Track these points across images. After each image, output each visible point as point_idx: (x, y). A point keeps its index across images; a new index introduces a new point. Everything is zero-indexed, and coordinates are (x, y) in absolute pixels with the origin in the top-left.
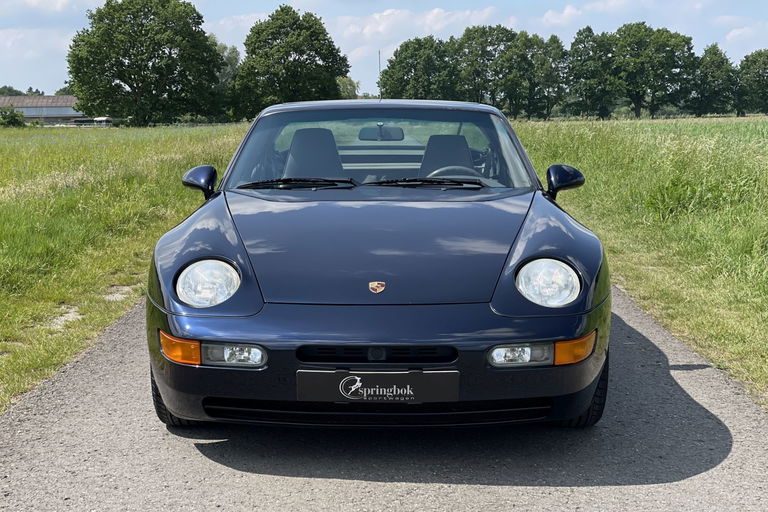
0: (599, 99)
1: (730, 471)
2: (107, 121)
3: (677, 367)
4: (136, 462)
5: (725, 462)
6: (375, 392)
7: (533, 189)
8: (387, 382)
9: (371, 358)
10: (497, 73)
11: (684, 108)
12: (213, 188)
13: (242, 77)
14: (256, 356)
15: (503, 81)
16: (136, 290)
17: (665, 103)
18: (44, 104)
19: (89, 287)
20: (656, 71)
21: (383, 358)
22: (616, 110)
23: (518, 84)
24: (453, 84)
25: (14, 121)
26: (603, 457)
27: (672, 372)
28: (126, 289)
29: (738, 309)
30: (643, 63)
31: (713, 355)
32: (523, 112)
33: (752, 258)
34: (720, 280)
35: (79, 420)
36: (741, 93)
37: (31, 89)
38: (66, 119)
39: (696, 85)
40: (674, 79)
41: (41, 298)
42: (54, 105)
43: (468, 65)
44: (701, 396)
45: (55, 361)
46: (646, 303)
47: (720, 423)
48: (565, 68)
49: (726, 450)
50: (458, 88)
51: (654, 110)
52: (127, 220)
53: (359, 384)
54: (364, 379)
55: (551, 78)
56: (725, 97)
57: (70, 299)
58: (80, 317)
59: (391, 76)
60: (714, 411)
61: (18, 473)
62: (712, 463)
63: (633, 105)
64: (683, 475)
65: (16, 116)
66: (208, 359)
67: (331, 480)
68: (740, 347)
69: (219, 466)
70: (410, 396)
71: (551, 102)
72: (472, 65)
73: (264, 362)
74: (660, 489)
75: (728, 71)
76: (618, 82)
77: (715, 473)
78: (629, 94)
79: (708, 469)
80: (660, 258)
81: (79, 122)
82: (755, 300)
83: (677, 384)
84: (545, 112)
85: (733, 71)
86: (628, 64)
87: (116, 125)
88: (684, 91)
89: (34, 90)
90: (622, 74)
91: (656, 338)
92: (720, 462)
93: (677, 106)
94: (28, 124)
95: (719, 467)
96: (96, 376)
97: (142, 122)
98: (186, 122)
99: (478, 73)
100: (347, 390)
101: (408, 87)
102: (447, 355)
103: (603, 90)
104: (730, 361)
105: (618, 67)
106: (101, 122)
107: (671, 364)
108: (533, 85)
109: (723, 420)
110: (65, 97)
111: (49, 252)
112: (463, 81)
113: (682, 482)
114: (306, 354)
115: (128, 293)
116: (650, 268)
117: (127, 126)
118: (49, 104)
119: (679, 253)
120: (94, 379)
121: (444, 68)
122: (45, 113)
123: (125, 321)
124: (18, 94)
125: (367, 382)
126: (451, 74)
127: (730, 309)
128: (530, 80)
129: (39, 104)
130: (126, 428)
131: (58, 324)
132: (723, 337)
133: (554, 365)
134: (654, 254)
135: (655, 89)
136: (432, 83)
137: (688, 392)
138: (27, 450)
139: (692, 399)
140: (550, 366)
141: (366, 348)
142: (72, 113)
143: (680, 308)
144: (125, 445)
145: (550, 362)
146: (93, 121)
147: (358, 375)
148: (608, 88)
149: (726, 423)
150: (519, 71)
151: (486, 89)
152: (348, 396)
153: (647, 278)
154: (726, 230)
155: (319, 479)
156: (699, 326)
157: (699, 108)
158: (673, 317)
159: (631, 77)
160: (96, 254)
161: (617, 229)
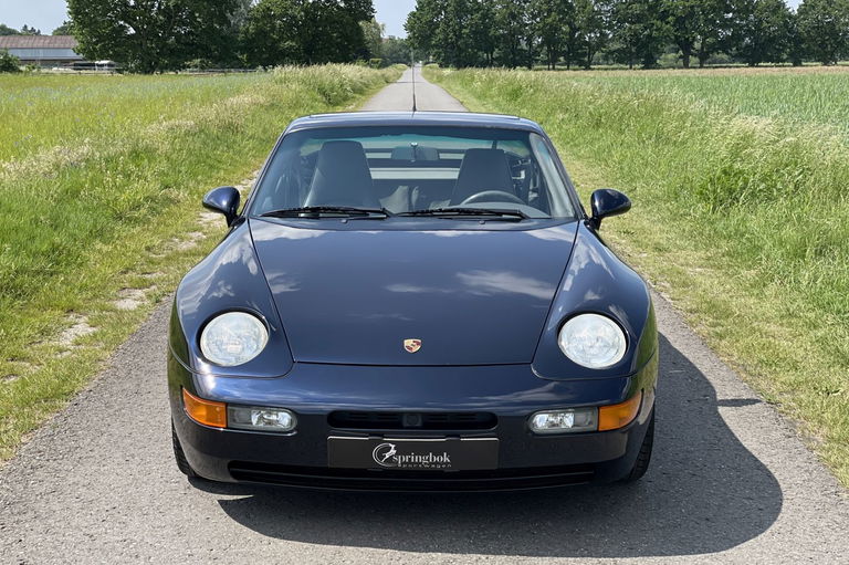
0: (645, 45)
1: (780, 537)
2: (109, 65)
3: (726, 403)
4: (158, 523)
5: (775, 526)
6: (410, 459)
7: (576, 218)
8: (422, 449)
9: (405, 424)
10: (534, 17)
11: (736, 56)
12: (235, 212)
13: (257, 20)
14: (284, 420)
15: (541, 25)
16: (149, 296)
17: (716, 50)
18: (40, 45)
19: (99, 291)
20: (706, 15)
21: (419, 425)
22: (663, 56)
23: (557, 29)
24: (487, 27)
25: (8, 66)
26: (648, 519)
27: (721, 410)
28: (139, 293)
29: (790, 325)
30: (692, 7)
31: (763, 385)
32: (562, 59)
33: (806, 263)
34: (772, 289)
35: (94, 468)
36: (798, 40)
37: (26, 26)
38: (64, 62)
39: (749, 30)
40: (726, 24)
41: (49, 305)
42: (51, 46)
43: (504, 7)
44: (750, 442)
45: (66, 388)
46: (693, 317)
47: (770, 475)
48: (609, 11)
49: (774, 510)
50: (492, 32)
51: (705, 59)
52: (137, 207)
53: (393, 451)
54: (399, 447)
55: (593, 23)
56: (780, 45)
57: (79, 307)
58: (91, 330)
59: (419, 19)
60: (764, 460)
61: (33, 536)
62: (761, 527)
63: (681, 52)
64: (732, 543)
65: (10, 60)
66: (234, 421)
67: (363, 549)
68: (791, 377)
69: (245, 529)
70: (447, 463)
71: (593, 48)
72: (507, 7)
73: (294, 426)
74: (707, 560)
75: (784, 16)
76: (666, 27)
77: (764, 540)
78: (677, 40)
79: (756, 535)
80: (709, 259)
81: (79, 66)
82: (809, 315)
83: (725, 424)
84: (586, 59)
85: (790, 17)
86: (677, 7)
87: (119, 71)
88: (737, 38)
89: (29, 29)
90: (670, 18)
91: (704, 364)
92: (770, 525)
93: (727, 53)
94: (23, 68)
95: (768, 531)
96: (111, 411)
97: (147, 68)
98: (196, 66)
99: (513, 16)
100: (381, 456)
101: (437, 31)
102: (486, 421)
103: (649, 36)
104: (781, 393)
105: (665, 11)
106: (102, 65)
107: (719, 398)
108: (574, 30)
109: (772, 471)
110: (63, 37)
111: (54, 248)
112: (498, 25)
113: (730, 551)
114: (339, 419)
115: (141, 299)
116: (698, 270)
117: (132, 72)
118: (46, 46)
119: (728, 254)
120: (109, 415)
121: (477, 11)
122: (41, 55)
123: (139, 338)
124: (11, 32)
125: (401, 449)
126: (485, 16)
127: (782, 325)
128: (570, 24)
129: (35, 45)
130: (145, 479)
131: (67, 339)
132: (774, 362)
133: (597, 431)
134: (702, 253)
135: (705, 35)
136: (462, 27)
137: (737, 435)
138: (41, 506)
139: (741, 445)
140: (593, 432)
141: (401, 414)
142: (71, 55)
143: (728, 324)
144: (145, 501)
145: (593, 427)
146: (94, 65)
147: (393, 443)
148: (655, 34)
149: (776, 475)
150: (559, 14)
151: (521, 33)
152: (382, 463)
153: (694, 284)
154: (779, 227)
155: (351, 548)
156: (748, 350)
157: (753, 57)
158: (721, 337)
159: (680, 21)
160: (105, 248)
161: (663, 221)
